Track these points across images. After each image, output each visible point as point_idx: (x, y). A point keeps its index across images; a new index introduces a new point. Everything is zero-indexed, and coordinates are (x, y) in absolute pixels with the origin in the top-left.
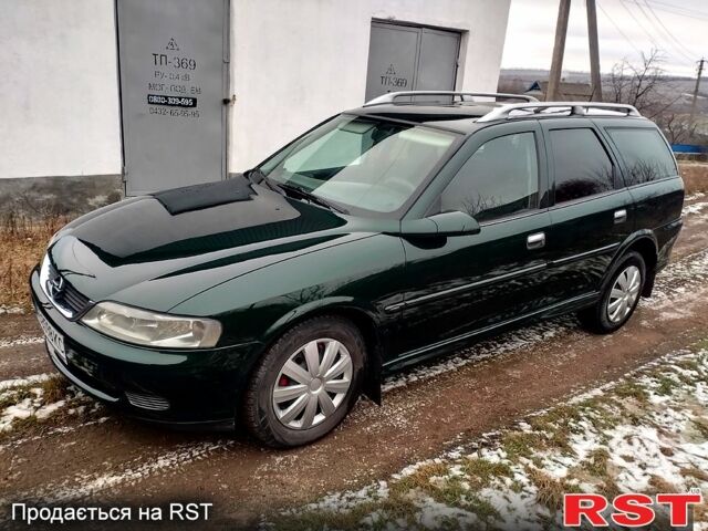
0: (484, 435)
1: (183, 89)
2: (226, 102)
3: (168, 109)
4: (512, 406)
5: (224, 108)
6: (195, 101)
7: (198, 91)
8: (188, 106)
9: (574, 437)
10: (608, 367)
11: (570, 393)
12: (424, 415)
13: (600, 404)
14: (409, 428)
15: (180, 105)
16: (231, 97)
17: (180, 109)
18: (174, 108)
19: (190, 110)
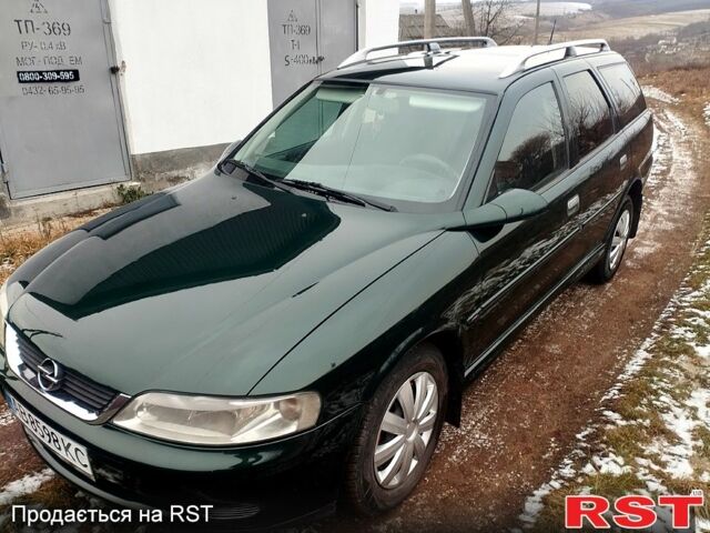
0: (579, 436)
1: (59, 60)
2: (114, 70)
3: (45, 86)
4: (578, 390)
5: (113, 77)
6: (76, 73)
7: (78, 60)
8: (69, 80)
9: (665, 417)
10: (632, 321)
11: (618, 361)
12: (500, 424)
13: (659, 370)
14: (495, 446)
15: (59, 80)
16: (119, 65)
17: (59, 85)
18: (53, 85)
19: (73, 85)
